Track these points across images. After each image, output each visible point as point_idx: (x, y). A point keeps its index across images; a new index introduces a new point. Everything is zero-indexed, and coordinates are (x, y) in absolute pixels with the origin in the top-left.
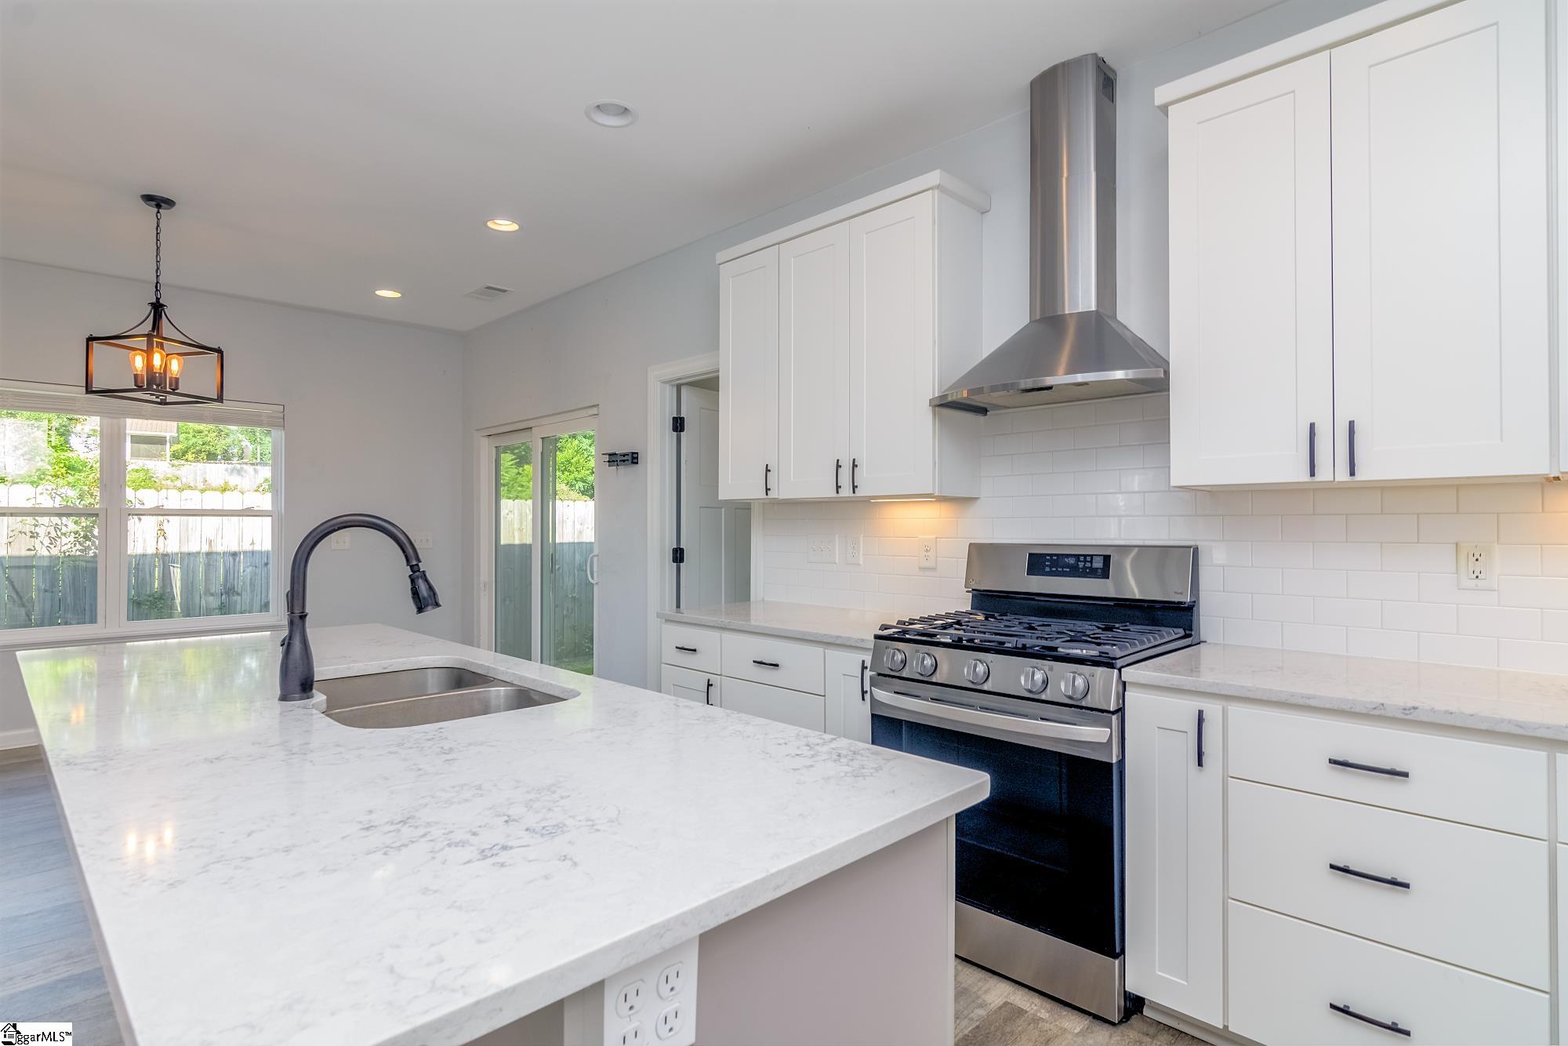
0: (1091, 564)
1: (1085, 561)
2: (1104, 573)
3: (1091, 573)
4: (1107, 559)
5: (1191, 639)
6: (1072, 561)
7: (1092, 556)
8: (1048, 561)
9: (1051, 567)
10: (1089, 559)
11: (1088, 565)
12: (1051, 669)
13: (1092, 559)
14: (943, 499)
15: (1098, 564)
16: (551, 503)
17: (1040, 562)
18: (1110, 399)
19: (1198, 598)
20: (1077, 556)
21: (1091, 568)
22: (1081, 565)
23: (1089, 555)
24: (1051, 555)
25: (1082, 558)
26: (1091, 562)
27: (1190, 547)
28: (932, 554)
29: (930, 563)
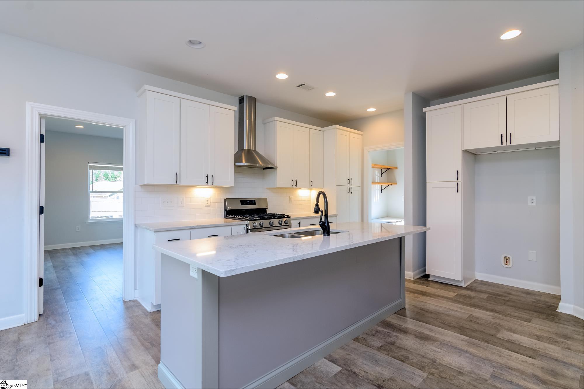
2: (254, 204)
4: (255, 201)
7: (252, 200)
11: (252, 202)
17: (243, 202)
24: (245, 201)
25: (250, 201)
28: (209, 202)
29: (209, 204)
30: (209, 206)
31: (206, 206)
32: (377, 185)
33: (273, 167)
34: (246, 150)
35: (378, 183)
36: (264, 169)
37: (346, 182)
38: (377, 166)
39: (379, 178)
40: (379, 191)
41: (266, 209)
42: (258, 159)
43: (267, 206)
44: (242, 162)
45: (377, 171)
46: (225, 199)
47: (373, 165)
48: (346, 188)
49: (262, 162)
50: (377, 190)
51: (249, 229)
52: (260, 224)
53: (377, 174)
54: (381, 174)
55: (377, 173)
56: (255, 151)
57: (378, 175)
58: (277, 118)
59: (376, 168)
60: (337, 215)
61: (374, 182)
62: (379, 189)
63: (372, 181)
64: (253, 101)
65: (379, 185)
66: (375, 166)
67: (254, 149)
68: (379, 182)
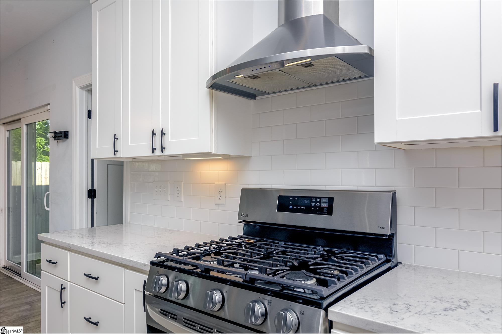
0: (320, 204)
1: (316, 202)
2: (329, 211)
3: (319, 211)
4: (331, 200)
5: (391, 263)
6: (306, 202)
7: (320, 198)
8: (291, 201)
9: (293, 206)
10: (318, 200)
11: (318, 204)
12: (270, 303)
13: (320, 200)
14: (227, 158)
15: (325, 204)
16: (33, 163)
18: (335, 84)
19: (396, 231)
20: (311, 198)
21: (319, 207)
22: (313, 204)
23: (318, 198)
24: (293, 197)
25: (314, 200)
26: (320, 202)
27: (391, 192)
28: (223, 195)
30: (224, 205)
31: (217, 205)
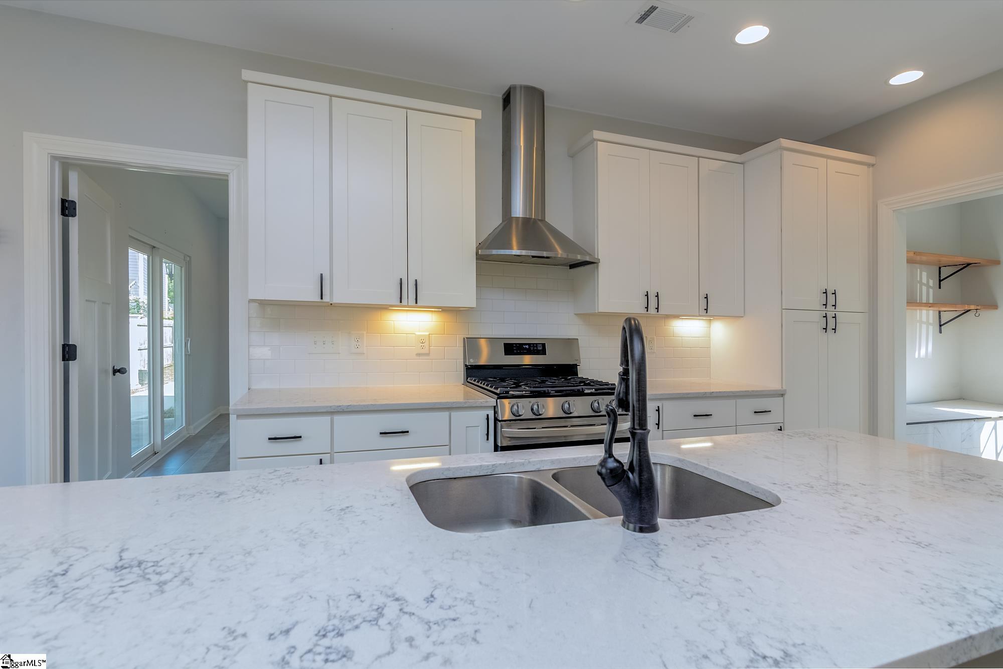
1: (534, 347)
2: (543, 352)
3: (537, 353)
4: (544, 345)
6: (527, 347)
7: (536, 344)
8: (515, 347)
9: (517, 351)
11: (536, 348)
15: (540, 347)
17: (511, 348)
20: (529, 344)
21: (537, 350)
22: (532, 348)
24: (516, 344)
25: (532, 345)
28: (426, 344)
29: (425, 351)
30: (428, 354)
31: (418, 355)
32: (924, 312)
33: (588, 259)
34: (520, 219)
35: (928, 305)
36: (573, 266)
37: (816, 301)
38: (924, 258)
39: (931, 291)
40: (931, 328)
41: (576, 366)
42: (553, 240)
43: (579, 360)
44: (511, 248)
45: (924, 274)
46: (464, 339)
47: (912, 254)
48: (817, 317)
49: (562, 248)
50: (924, 327)
51: (500, 421)
52: (532, 409)
53: (924, 281)
54: (940, 281)
55: (926, 278)
56: (543, 220)
57: (927, 285)
58: (597, 134)
59: (921, 263)
60: (785, 390)
61: (913, 302)
62: (931, 321)
63: (907, 300)
64: (536, 96)
65: (931, 312)
66: (918, 258)
67: (540, 219)
68: (931, 301)
